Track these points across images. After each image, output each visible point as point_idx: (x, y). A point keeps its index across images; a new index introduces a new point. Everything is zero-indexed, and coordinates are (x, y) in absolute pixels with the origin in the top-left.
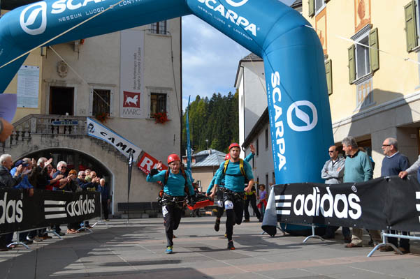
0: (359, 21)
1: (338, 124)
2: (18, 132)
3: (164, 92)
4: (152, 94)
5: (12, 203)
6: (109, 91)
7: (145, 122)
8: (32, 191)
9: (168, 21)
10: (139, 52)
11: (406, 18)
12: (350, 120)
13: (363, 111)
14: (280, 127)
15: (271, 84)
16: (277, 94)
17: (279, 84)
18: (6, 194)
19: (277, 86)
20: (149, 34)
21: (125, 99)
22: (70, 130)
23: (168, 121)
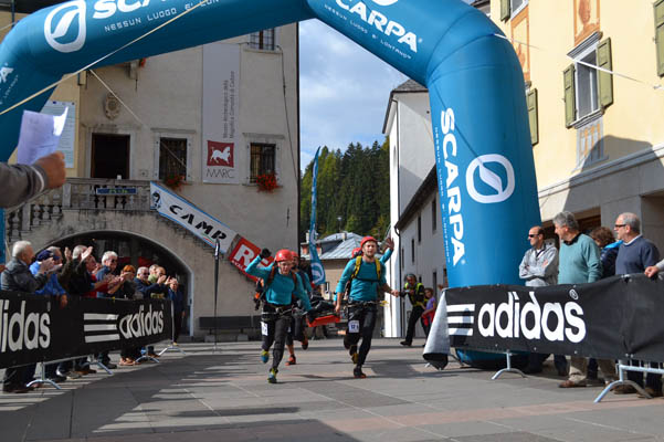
0: (580, 27)
1: (547, 193)
2: (42, 206)
3: (271, 142)
4: (252, 144)
5: (33, 317)
6: (185, 141)
7: (242, 189)
8: (65, 299)
9: (277, 29)
10: (233, 80)
11: (656, 21)
12: (567, 185)
13: (587, 171)
14: (456, 197)
15: (440, 129)
16: (449, 144)
17: (453, 128)
18: (24, 303)
19: (450, 131)
20: (246, 51)
21: (210, 153)
22: (124, 203)
23: (277, 187)
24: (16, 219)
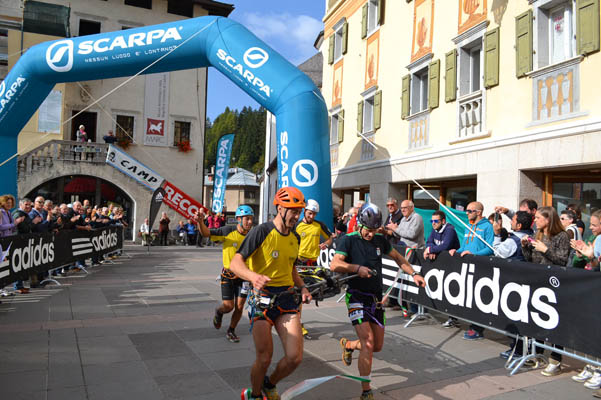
0: (368, 78)
3: (188, 121)
4: (176, 122)
5: (46, 246)
6: (133, 118)
7: (169, 150)
10: (165, 80)
14: (286, 181)
15: (280, 142)
16: (284, 152)
17: (287, 143)
18: (41, 239)
19: (285, 144)
21: (149, 126)
22: (92, 157)
23: (190, 149)
24: (22, 165)
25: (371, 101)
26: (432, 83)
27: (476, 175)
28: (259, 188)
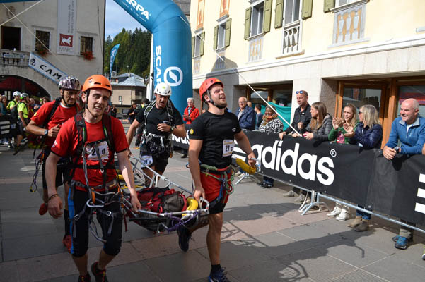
0: (222, 9)
3: (91, 36)
4: (82, 37)
6: (49, 32)
7: (76, 58)
10: (73, 5)
11: (246, 17)
14: (159, 82)
16: (159, 60)
19: (159, 55)
21: (61, 40)
22: (18, 62)
23: (93, 58)
25: (223, 26)
26: (266, 14)
27: (292, 81)
28: (145, 88)
